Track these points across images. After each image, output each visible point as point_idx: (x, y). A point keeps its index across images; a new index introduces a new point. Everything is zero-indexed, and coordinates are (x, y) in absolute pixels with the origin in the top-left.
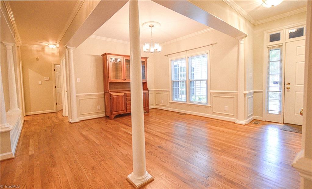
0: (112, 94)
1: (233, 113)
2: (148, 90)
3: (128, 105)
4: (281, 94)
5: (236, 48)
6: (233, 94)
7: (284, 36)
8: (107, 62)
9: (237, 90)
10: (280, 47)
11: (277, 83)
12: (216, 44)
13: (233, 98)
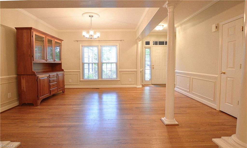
0: (39, 76)
1: (134, 82)
2: (63, 71)
3: (51, 87)
4: (150, 71)
5: (136, 45)
6: (134, 71)
7: (151, 43)
8: (32, 38)
9: (137, 69)
10: (150, 48)
11: (149, 65)
12: (123, 40)
13: (134, 73)
